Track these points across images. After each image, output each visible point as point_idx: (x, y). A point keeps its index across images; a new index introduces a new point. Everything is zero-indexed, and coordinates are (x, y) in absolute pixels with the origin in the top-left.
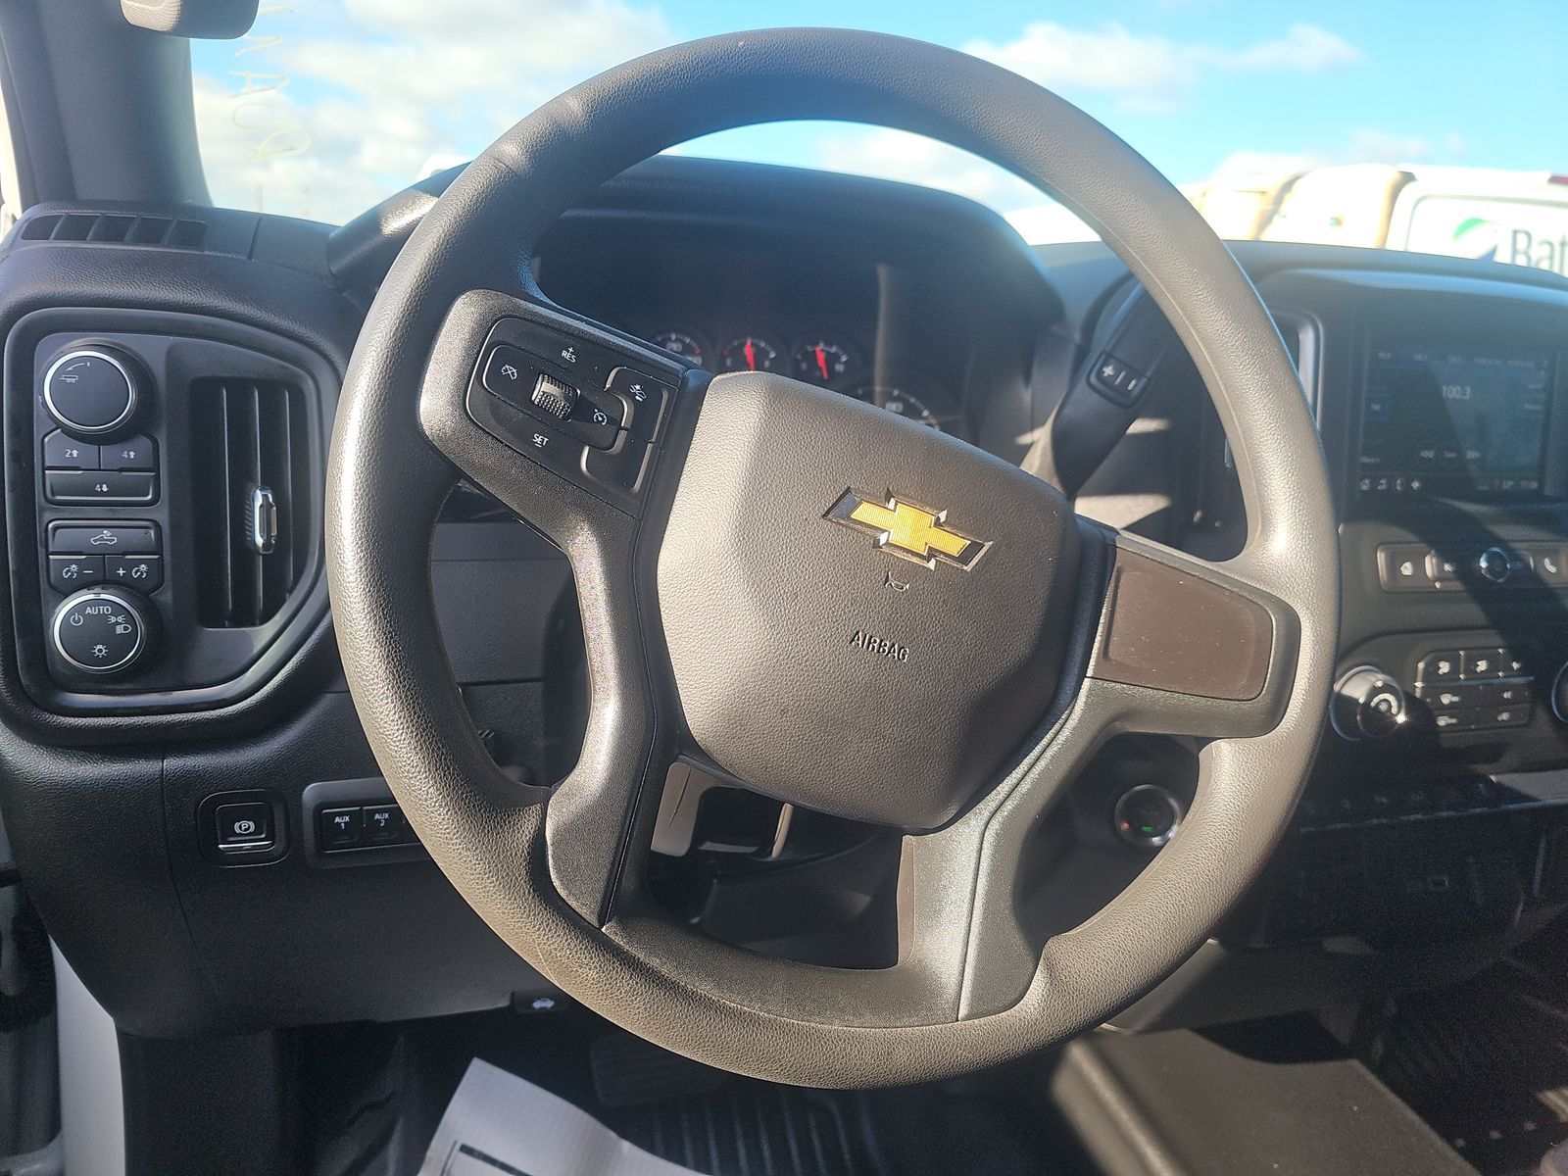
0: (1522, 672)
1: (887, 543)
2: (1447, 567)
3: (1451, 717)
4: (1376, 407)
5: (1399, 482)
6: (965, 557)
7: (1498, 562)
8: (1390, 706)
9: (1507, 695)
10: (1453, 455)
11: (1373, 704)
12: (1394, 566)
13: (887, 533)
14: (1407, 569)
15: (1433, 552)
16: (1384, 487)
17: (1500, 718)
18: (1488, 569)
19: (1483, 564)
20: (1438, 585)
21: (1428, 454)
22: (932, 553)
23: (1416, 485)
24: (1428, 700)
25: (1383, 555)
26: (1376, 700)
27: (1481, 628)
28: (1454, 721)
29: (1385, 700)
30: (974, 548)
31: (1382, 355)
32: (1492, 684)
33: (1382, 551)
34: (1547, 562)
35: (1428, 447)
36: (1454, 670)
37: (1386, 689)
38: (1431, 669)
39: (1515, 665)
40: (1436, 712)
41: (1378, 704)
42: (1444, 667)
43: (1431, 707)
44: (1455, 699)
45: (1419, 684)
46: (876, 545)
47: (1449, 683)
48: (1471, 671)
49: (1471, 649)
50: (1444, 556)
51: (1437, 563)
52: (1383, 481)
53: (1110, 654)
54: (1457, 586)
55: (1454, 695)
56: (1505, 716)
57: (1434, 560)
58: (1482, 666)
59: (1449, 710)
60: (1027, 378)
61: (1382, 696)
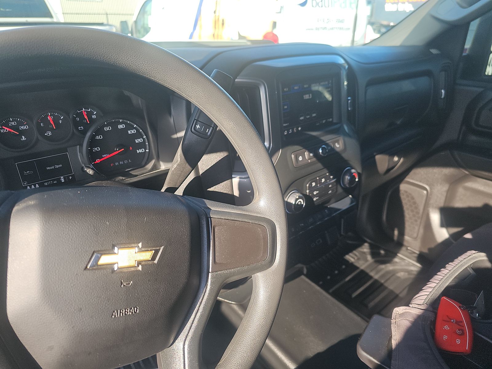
0: (333, 178)
1: (118, 268)
2: (311, 155)
3: (317, 197)
4: (286, 107)
5: (295, 129)
6: (153, 258)
7: (324, 150)
8: (301, 202)
9: (330, 186)
10: (309, 117)
11: (296, 203)
12: (297, 158)
13: (117, 264)
14: (300, 158)
15: (307, 151)
16: (291, 132)
17: (329, 193)
18: (322, 152)
19: (321, 151)
20: (309, 161)
21: (302, 118)
22: (139, 263)
23: (300, 129)
24: (311, 195)
25: (293, 156)
26: (297, 202)
27: (322, 169)
28: (318, 198)
29: (300, 201)
30: (157, 252)
31: (285, 90)
32: (326, 185)
33: (293, 154)
34: (336, 144)
35: (301, 116)
36: (316, 184)
37: (300, 198)
38: (310, 186)
39: (331, 177)
40: (313, 197)
41: (298, 203)
42: (314, 184)
43: (311, 196)
44: (318, 192)
45: (308, 191)
46: (113, 271)
47: (315, 188)
48: (321, 183)
49: (320, 176)
50: (310, 152)
51: (308, 154)
52: (291, 130)
53: (216, 260)
54: (314, 159)
55: (317, 191)
56: (330, 192)
57: (307, 153)
58: (323, 180)
59: (316, 196)
60: (170, 114)
61: (298, 201)
